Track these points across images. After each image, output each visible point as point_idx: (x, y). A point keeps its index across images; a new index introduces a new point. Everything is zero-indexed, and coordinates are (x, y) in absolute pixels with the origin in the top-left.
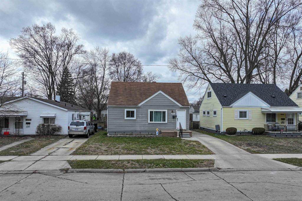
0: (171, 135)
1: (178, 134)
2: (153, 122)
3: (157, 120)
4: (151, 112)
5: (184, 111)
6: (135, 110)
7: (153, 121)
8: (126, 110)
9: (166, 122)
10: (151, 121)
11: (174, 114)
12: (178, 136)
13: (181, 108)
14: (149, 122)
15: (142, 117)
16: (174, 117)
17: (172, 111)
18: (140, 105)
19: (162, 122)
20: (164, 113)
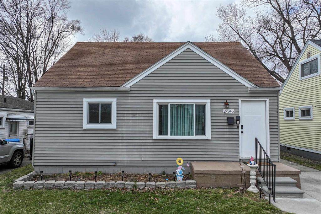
0: (229, 182)
1: (253, 181)
2: (169, 137)
3: (180, 130)
4: (162, 108)
5: (263, 104)
6: (113, 101)
7: (167, 134)
8: (86, 101)
9: (208, 136)
10: (161, 132)
11: (231, 112)
12: (253, 189)
13: (253, 94)
14: (156, 136)
15: (135, 121)
16: (233, 122)
17: (226, 104)
18: (128, 85)
19: (195, 137)
20: (201, 108)
